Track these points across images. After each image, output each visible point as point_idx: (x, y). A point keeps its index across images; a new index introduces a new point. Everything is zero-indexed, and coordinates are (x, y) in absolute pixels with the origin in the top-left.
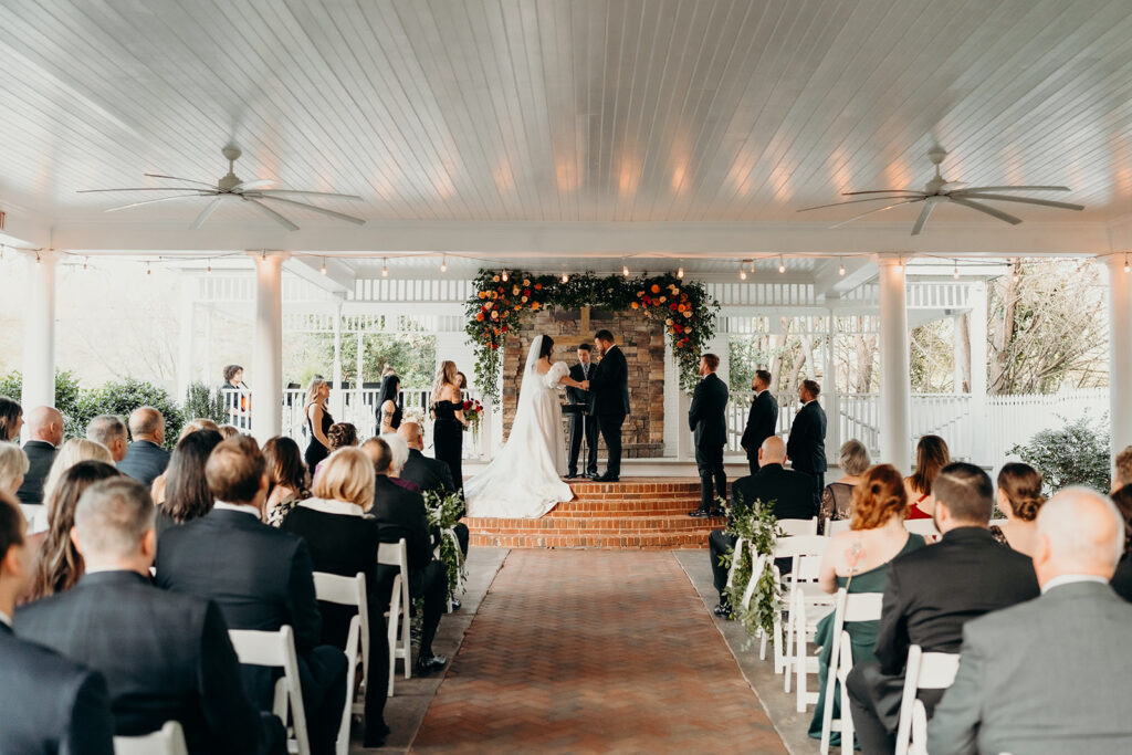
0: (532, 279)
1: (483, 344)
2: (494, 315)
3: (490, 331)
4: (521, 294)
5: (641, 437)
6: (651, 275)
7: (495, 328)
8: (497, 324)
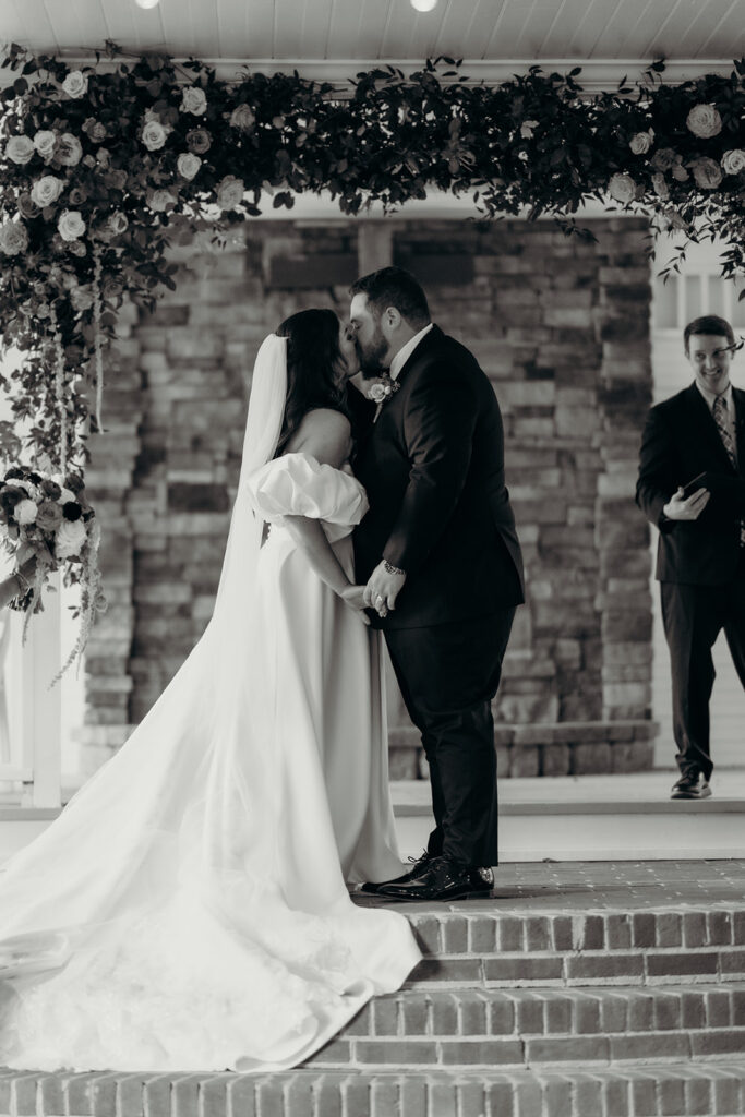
0: (214, 89)
1: (26, 345)
2: (70, 227)
3: (52, 294)
4: (176, 144)
5: (573, 700)
6: (682, 71)
7: (71, 283)
8: (82, 270)
